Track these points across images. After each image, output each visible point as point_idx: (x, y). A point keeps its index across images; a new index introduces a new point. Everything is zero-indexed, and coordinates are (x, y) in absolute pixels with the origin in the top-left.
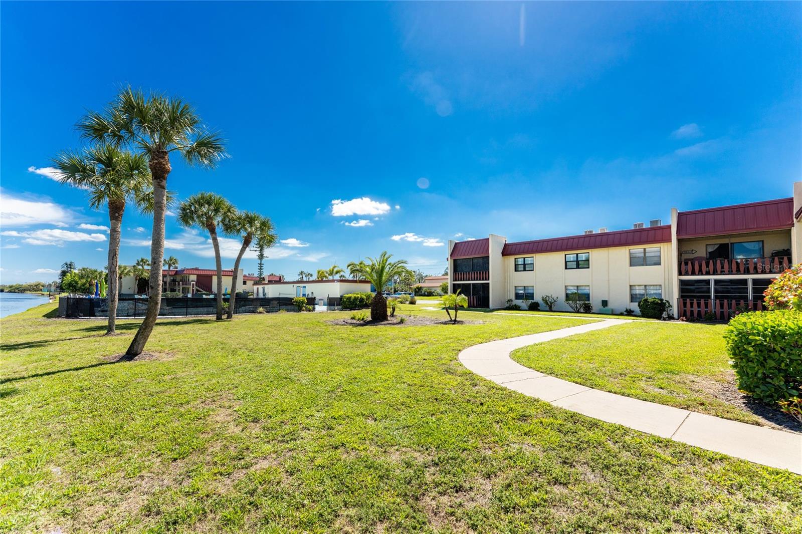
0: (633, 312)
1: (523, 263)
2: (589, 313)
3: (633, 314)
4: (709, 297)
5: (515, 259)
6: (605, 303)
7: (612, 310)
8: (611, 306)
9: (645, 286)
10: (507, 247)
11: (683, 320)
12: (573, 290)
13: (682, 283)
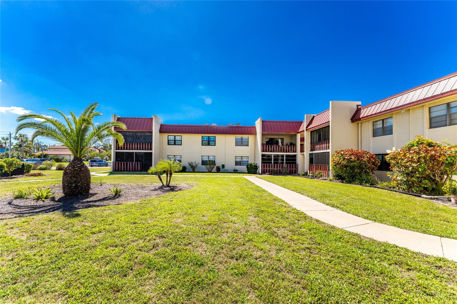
0: (237, 171)
1: (174, 139)
2: (219, 172)
3: (238, 172)
4: (271, 163)
5: (168, 136)
6: (223, 166)
7: (227, 170)
8: (226, 168)
9: (242, 157)
10: (163, 127)
11: (267, 174)
12: (206, 159)
13: (263, 156)
